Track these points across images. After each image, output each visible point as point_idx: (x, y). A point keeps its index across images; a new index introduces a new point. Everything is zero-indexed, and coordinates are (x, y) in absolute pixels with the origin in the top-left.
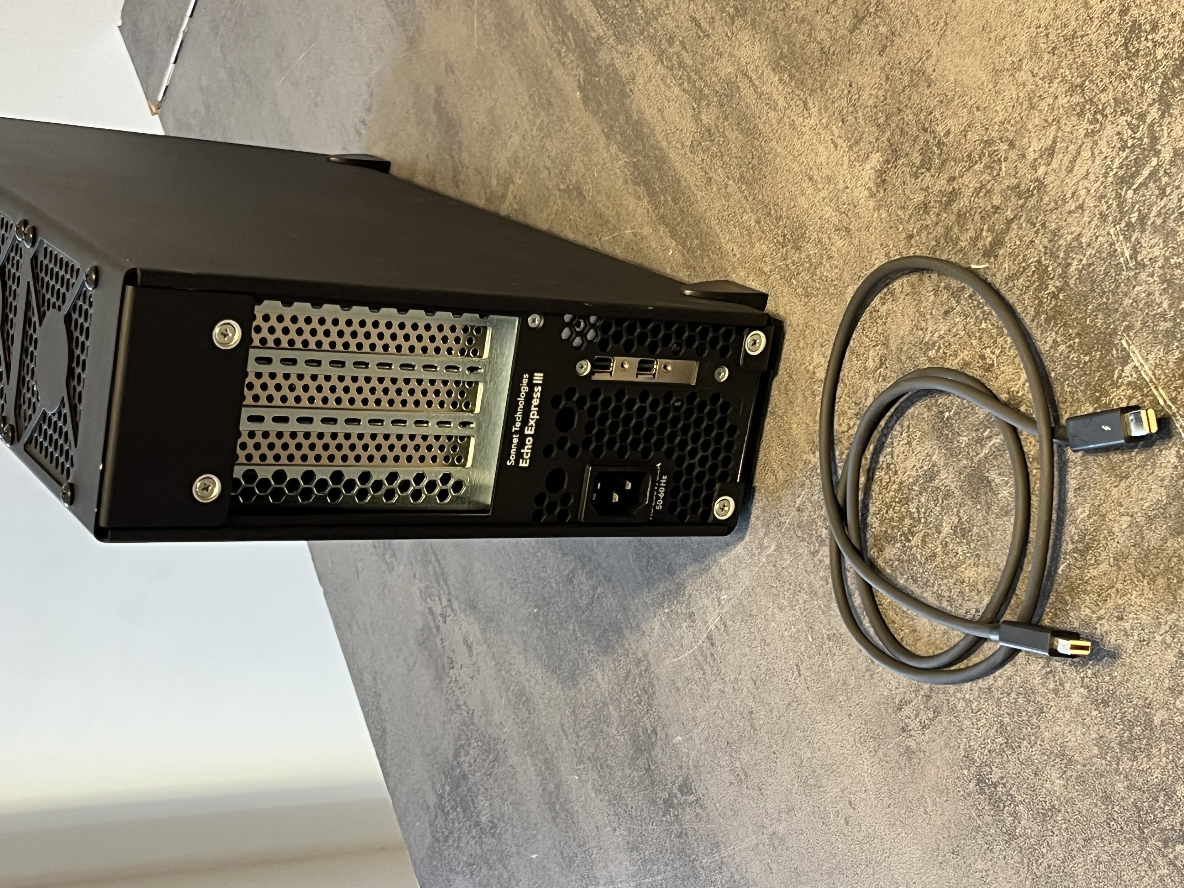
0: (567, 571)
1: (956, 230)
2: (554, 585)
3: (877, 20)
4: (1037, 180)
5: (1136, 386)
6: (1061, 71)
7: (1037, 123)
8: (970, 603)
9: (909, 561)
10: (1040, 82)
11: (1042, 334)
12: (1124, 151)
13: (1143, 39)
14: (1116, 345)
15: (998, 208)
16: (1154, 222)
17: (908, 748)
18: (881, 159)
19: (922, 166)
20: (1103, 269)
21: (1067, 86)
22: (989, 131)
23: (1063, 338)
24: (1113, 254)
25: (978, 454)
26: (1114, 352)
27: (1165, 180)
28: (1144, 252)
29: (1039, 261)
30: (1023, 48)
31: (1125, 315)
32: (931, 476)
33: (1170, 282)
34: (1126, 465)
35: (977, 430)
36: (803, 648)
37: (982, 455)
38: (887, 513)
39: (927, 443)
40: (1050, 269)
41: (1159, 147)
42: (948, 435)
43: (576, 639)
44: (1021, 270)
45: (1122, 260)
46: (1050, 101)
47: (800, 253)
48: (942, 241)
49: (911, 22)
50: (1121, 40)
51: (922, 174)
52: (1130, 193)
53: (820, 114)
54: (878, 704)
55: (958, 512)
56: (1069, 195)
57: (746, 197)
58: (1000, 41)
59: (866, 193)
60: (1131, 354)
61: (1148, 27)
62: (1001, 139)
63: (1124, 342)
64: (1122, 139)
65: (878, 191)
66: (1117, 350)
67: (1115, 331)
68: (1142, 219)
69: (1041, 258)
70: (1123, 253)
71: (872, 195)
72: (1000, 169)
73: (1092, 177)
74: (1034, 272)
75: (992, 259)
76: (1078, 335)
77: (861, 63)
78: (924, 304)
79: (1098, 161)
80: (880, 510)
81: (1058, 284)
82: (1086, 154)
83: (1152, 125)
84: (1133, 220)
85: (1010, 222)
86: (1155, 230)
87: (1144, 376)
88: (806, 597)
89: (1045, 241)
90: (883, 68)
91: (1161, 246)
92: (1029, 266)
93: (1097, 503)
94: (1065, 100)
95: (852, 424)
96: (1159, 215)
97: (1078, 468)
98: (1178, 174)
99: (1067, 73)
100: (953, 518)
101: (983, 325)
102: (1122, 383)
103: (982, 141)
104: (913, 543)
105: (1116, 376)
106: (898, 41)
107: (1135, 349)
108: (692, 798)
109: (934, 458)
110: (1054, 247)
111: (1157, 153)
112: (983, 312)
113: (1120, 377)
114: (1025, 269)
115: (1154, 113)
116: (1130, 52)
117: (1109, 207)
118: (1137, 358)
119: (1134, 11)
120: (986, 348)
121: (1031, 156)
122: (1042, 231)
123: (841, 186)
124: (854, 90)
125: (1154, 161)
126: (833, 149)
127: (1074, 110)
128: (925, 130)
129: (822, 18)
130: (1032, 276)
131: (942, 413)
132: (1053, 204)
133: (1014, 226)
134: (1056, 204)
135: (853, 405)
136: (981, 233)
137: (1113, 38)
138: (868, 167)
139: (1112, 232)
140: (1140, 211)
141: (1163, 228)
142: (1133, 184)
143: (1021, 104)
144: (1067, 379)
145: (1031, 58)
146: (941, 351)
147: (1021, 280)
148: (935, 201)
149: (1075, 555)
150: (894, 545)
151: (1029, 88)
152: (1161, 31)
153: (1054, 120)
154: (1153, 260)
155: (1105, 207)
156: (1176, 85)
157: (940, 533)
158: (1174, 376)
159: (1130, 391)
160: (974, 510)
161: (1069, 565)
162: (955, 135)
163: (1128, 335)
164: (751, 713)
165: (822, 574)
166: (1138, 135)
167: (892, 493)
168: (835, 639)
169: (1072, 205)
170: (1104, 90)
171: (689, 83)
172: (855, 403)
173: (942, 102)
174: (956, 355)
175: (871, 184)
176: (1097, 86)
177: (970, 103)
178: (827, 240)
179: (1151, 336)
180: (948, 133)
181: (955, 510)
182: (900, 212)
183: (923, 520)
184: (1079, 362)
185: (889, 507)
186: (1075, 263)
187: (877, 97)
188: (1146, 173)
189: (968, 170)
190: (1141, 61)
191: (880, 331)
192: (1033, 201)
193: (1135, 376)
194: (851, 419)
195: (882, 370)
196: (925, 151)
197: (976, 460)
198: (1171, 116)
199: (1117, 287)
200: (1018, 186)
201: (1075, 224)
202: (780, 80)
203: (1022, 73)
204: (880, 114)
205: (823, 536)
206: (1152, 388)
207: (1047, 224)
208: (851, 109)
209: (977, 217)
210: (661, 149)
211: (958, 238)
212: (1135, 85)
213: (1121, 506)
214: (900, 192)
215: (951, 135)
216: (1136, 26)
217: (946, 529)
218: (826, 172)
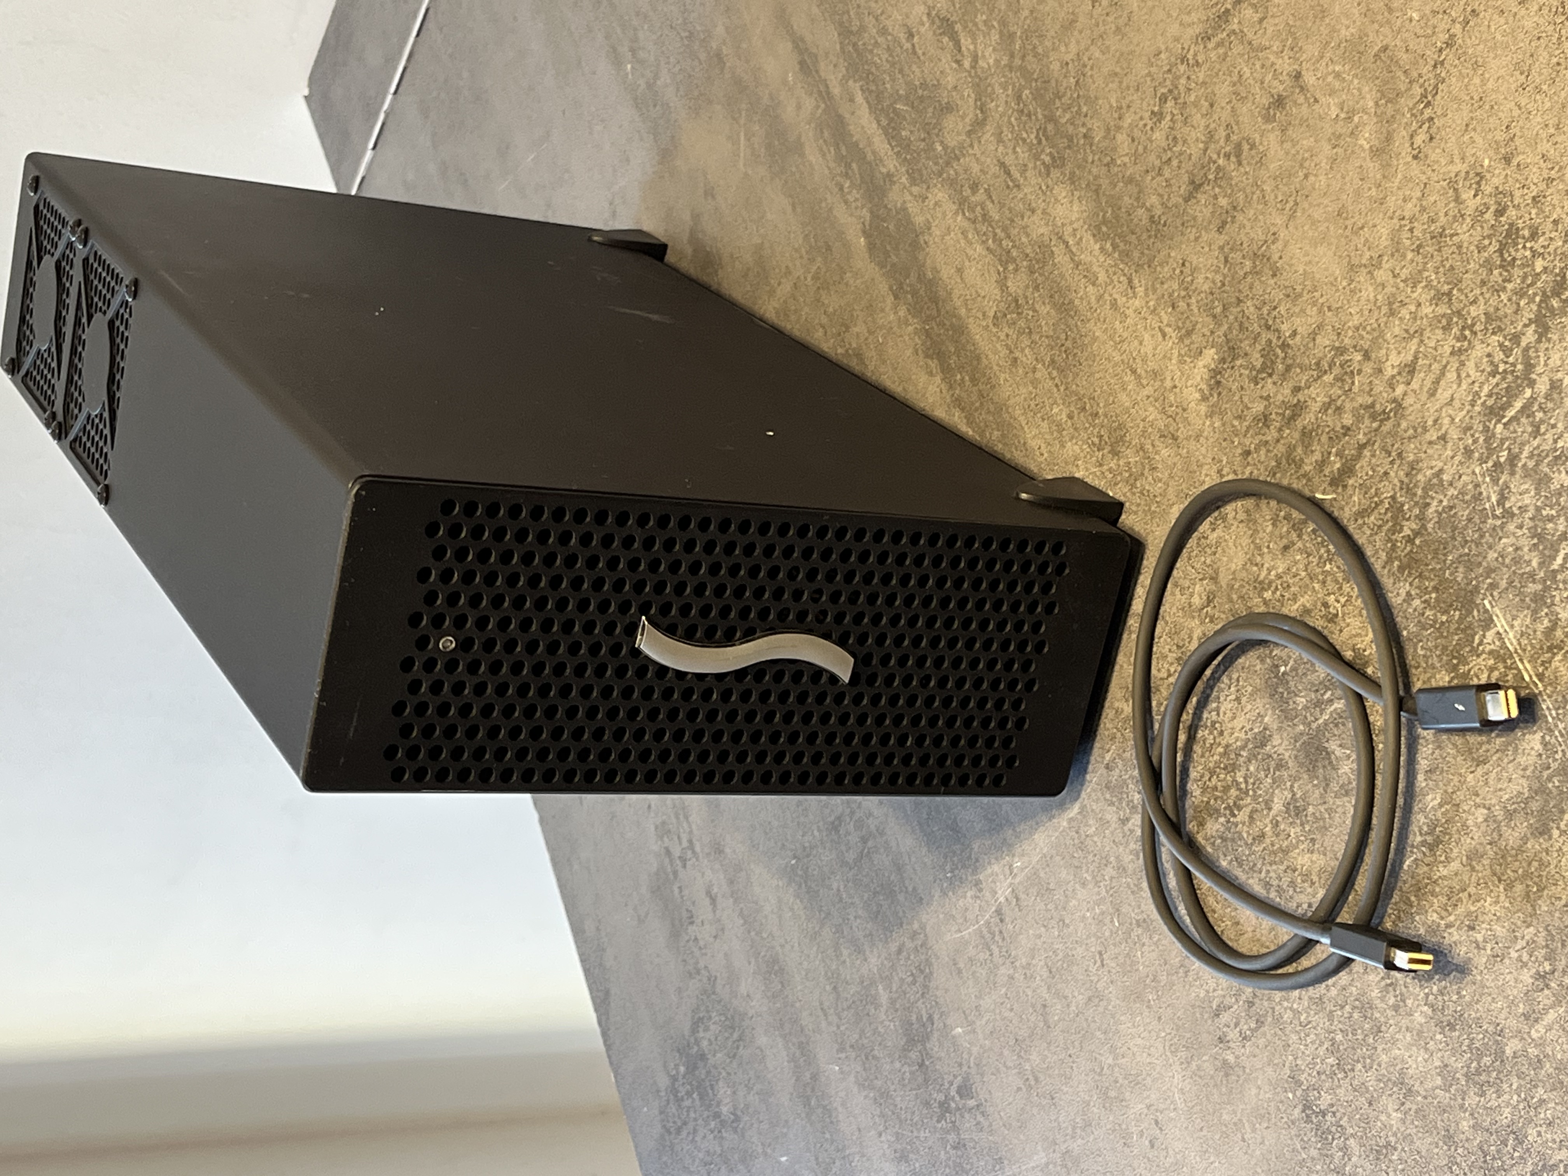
0: (833, 818)
1: (1299, 450)
2: (816, 833)
3: (1217, 190)
4: (1395, 400)
5: (1499, 656)
6: (1426, 274)
7: (1397, 333)
8: (1302, 896)
9: (1233, 840)
10: (1402, 285)
11: (1394, 583)
12: (1494, 377)
13: (1520, 246)
14: (1477, 605)
15: (1349, 429)
16: (1525, 465)
17: (1225, 1062)
18: (1216, 357)
19: (1262, 370)
20: (1466, 513)
21: (1433, 292)
22: (1342, 337)
23: (1418, 591)
24: (1478, 497)
25: (1317, 719)
26: (1475, 613)
27: (1539, 415)
28: (1513, 499)
29: (1393, 498)
30: (1384, 242)
31: (1490, 571)
32: (1262, 740)
33: (1541, 537)
34: (1484, 748)
35: (1317, 691)
36: (1107, 934)
37: (1321, 721)
38: (1210, 780)
39: (1258, 700)
40: (1406, 507)
41: (1533, 376)
42: (1282, 693)
43: (841, 900)
44: (1373, 505)
45: (1487, 506)
46: (1413, 308)
47: (1118, 460)
48: (1284, 461)
49: (1255, 197)
50: (1495, 246)
51: (1263, 379)
52: (1500, 427)
53: (1147, 295)
54: (1193, 1006)
55: (1292, 786)
56: (1430, 423)
57: (1057, 386)
58: (1357, 231)
59: (1197, 396)
60: (1495, 618)
61: (1526, 233)
62: (1355, 347)
63: (1486, 602)
64: (1492, 363)
65: (1211, 395)
66: (1479, 611)
67: (1477, 588)
68: (1513, 459)
69: (1395, 493)
70: (1489, 498)
71: (1204, 399)
72: (1353, 383)
73: (1457, 404)
74: (1387, 509)
75: (1340, 490)
76: (1436, 589)
77: (1197, 239)
78: (1261, 535)
79: (1464, 386)
80: (1202, 776)
81: (1414, 526)
82: (1451, 375)
83: (1527, 349)
84: (1502, 460)
85: (1362, 447)
86: (1527, 474)
87: (1509, 645)
88: (1114, 873)
89: (1401, 473)
90: (1221, 248)
91: (1532, 493)
92: (1382, 502)
93: (1450, 790)
94: (1430, 310)
95: (1172, 670)
96: (1531, 456)
97: (1430, 746)
98: (1554, 410)
99: (1433, 277)
100: (1286, 793)
101: (1328, 567)
102: (1483, 652)
103: (1333, 348)
104: (1239, 819)
105: (1477, 641)
106: (1240, 217)
107: (1498, 612)
108: (972, 1103)
109: (1266, 719)
110: (1411, 482)
111: (1532, 384)
112: (1328, 551)
113: (1480, 644)
114: (1377, 505)
115: (1530, 336)
116: (1505, 260)
117: (1475, 441)
118: (1501, 623)
119: (1512, 213)
120: (1329, 594)
121: (1389, 372)
122: (1398, 462)
123: (1168, 384)
124: (1187, 270)
125: (1528, 393)
126: (1160, 338)
127: (1440, 322)
128: (1268, 328)
129: (1153, 179)
130: (1386, 513)
131: (1277, 666)
132: (1411, 431)
133: (1367, 453)
134: (1415, 431)
135: (1175, 647)
136: (1329, 457)
137: (1486, 242)
138: (1201, 364)
139: (1477, 471)
140: (1509, 449)
141: (1536, 472)
142: (1504, 417)
143: (1379, 308)
144: (1421, 641)
145: (1393, 255)
146: (1278, 593)
147: (1372, 518)
148: (1277, 413)
149: (1424, 849)
150: (1217, 819)
151: (1389, 290)
152: (1542, 239)
153: (1416, 332)
154: (1523, 509)
155: (1470, 441)
156: (1555, 305)
157: (1270, 809)
158: (1541, 648)
159: (1492, 662)
160: (1310, 786)
161: (1416, 859)
162: (1302, 337)
163: (1492, 595)
164: (1045, 1006)
165: (1132, 846)
166: (1511, 360)
167: (1216, 757)
168: (1145, 925)
169: (1433, 435)
170: (1474, 302)
171: (994, 242)
172: (1178, 646)
173: (1288, 296)
174: (1295, 599)
175: (1204, 387)
176: (1467, 297)
177: (1321, 301)
178: (1150, 447)
179: (1517, 599)
180: (1294, 333)
181: (1289, 784)
182: (1236, 423)
183: (1251, 793)
184: (1435, 621)
185: (1212, 773)
186: (1435, 503)
187: (1214, 282)
188: (1518, 405)
189: (1315, 380)
190: (1517, 272)
191: (1208, 562)
192: (1388, 426)
193: (1497, 643)
194: (1172, 664)
195: (1209, 609)
196: (1267, 353)
197: (1314, 726)
198: (1549, 340)
199: (1482, 536)
200: (1373, 405)
201: (1436, 457)
202: (1102, 249)
203: (1381, 272)
204: (1216, 303)
205: (1136, 802)
206: (1517, 659)
207: (1404, 455)
208: (1183, 293)
209: (1324, 438)
210: (959, 318)
211: (1302, 460)
212: (1510, 300)
213: (1477, 795)
214: (1236, 398)
215: (1298, 337)
216: (1513, 232)
217: (1278, 806)
218: (1152, 365)
